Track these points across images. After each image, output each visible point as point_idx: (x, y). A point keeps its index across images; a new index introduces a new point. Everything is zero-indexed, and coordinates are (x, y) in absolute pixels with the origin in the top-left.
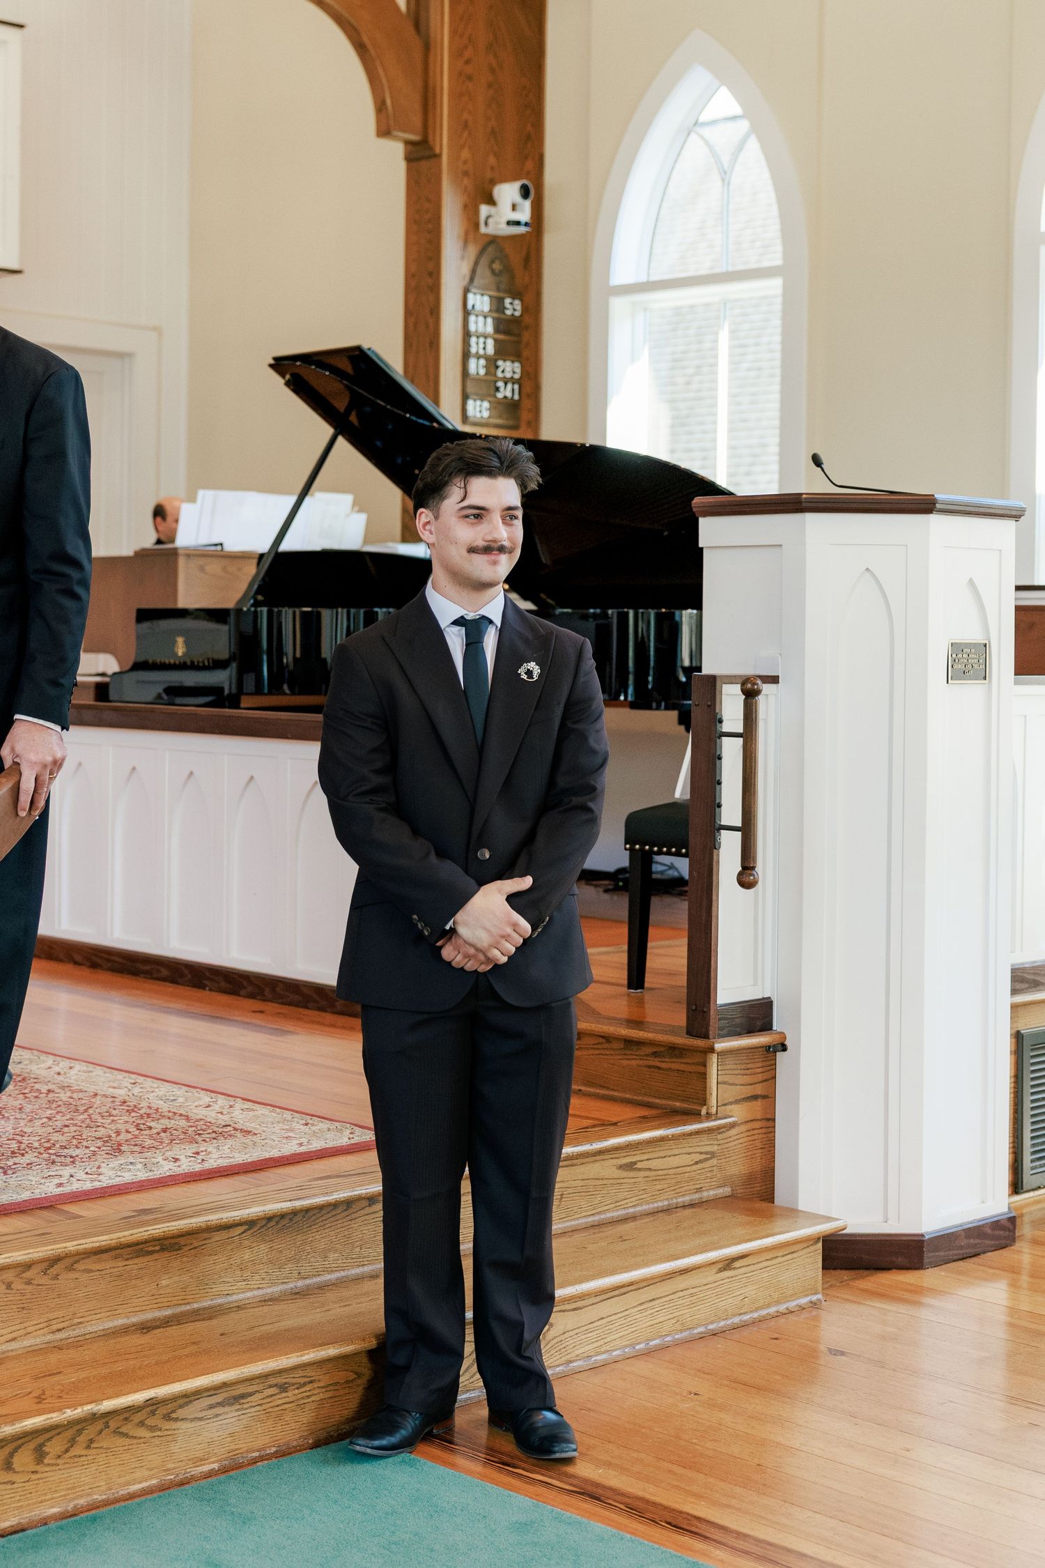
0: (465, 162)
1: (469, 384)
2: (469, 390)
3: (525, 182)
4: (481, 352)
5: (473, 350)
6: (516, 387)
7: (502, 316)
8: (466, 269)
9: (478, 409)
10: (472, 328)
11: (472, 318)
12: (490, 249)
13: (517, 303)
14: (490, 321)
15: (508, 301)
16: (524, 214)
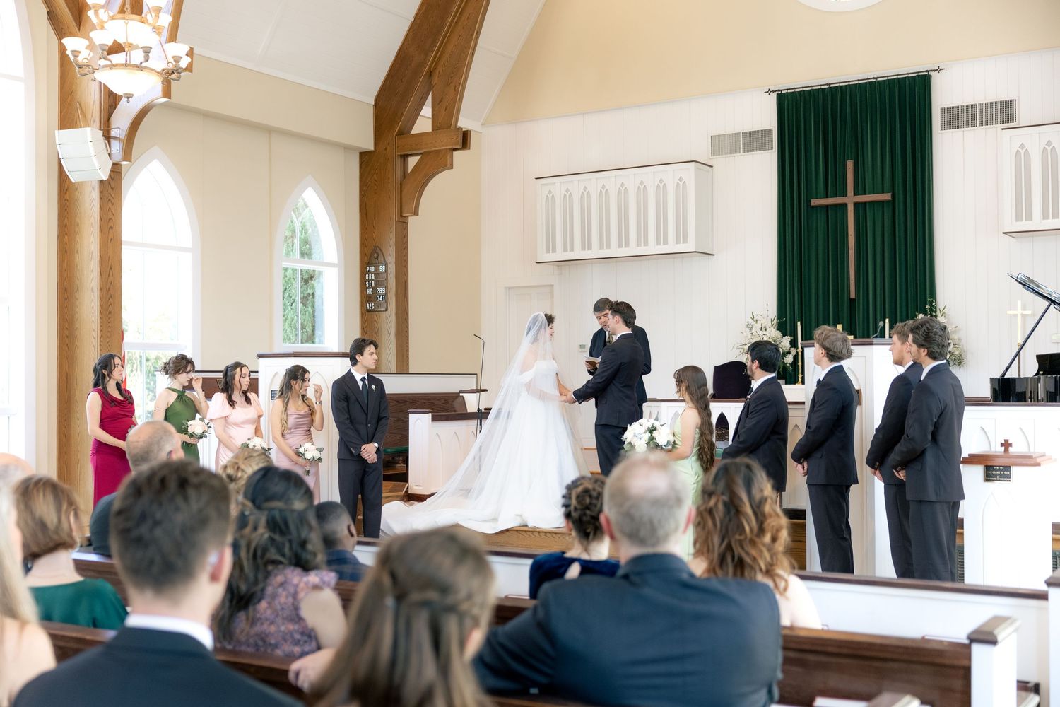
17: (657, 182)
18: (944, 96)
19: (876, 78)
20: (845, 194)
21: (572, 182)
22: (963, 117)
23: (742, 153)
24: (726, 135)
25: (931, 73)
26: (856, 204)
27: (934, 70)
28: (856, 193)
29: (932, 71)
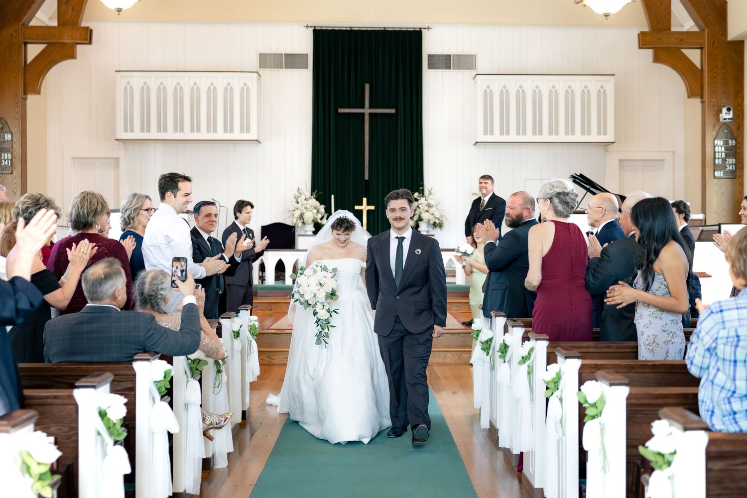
0: (714, 102)
1: (715, 167)
2: (715, 168)
3: (729, 106)
4: (720, 157)
5: (717, 156)
6: (734, 166)
7: (727, 146)
8: (714, 133)
9: (719, 173)
10: (716, 150)
11: (716, 148)
12: (723, 126)
13: (734, 142)
14: (723, 148)
15: (730, 141)
16: (731, 116)
17: (225, 85)
18: (431, 46)
19: (384, 28)
20: (363, 107)
21: (150, 77)
22: (442, 62)
23: (284, 69)
24: (271, 54)
25: (422, 30)
26: (371, 114)
27: (425, 28)
28: (371, 107)
29: (423, 28)
